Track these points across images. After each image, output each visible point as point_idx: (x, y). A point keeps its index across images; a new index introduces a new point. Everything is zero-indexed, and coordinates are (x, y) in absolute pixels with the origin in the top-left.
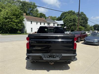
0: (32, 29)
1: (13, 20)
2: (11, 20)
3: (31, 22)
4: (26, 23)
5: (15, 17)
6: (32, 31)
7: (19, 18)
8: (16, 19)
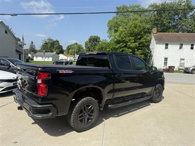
0: (166, 59)
1: (129, 44)
2: (125, 44)
3: (167, 45)
4: (153, 48)
5: (133, 38)
6: (166, 63)
7: (140, 39)
8: (134, 42)
